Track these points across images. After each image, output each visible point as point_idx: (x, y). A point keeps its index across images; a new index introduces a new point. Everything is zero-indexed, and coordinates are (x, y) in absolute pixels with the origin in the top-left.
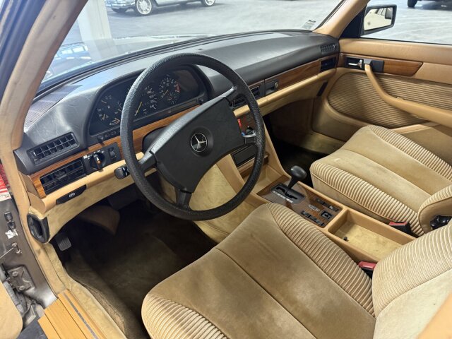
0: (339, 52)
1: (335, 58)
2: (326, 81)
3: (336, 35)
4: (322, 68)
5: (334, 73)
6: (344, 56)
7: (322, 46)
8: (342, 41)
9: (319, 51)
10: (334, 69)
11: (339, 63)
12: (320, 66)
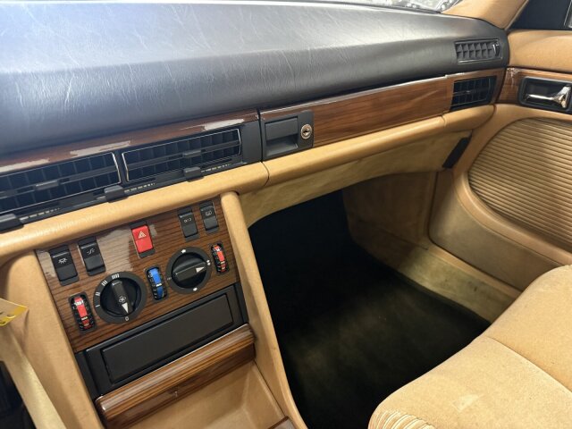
0: (505, 65)
1: (494, 78)
2: (465, 135)
3: (502, 20)
4: (455, 100)
5: (488, 118)
6: (520, 75)
7: (458, 44)
8: (516, 38)
9: (449, 55)
10: (487, 108)
11: (504, 94)
12: (451, 95)
